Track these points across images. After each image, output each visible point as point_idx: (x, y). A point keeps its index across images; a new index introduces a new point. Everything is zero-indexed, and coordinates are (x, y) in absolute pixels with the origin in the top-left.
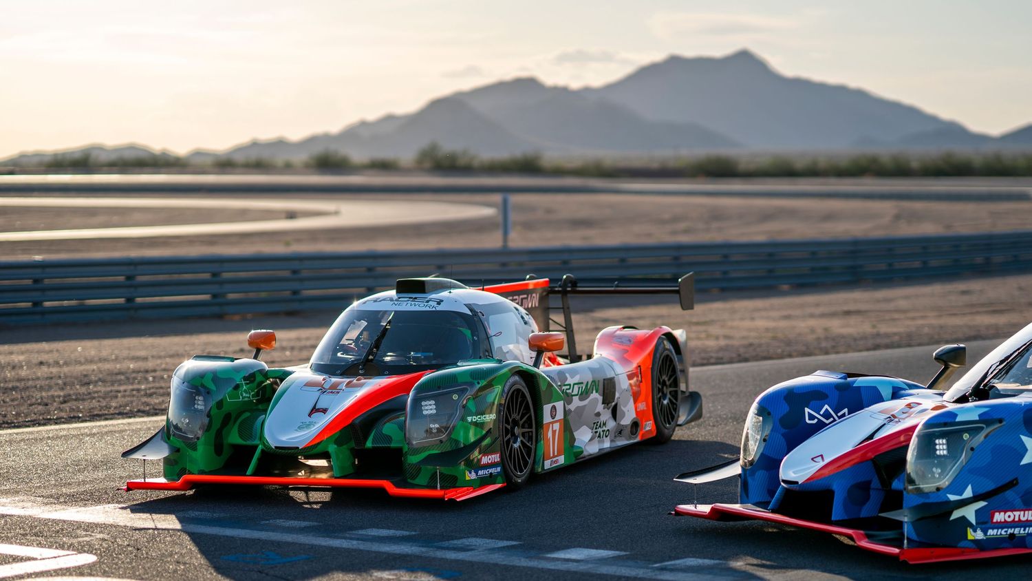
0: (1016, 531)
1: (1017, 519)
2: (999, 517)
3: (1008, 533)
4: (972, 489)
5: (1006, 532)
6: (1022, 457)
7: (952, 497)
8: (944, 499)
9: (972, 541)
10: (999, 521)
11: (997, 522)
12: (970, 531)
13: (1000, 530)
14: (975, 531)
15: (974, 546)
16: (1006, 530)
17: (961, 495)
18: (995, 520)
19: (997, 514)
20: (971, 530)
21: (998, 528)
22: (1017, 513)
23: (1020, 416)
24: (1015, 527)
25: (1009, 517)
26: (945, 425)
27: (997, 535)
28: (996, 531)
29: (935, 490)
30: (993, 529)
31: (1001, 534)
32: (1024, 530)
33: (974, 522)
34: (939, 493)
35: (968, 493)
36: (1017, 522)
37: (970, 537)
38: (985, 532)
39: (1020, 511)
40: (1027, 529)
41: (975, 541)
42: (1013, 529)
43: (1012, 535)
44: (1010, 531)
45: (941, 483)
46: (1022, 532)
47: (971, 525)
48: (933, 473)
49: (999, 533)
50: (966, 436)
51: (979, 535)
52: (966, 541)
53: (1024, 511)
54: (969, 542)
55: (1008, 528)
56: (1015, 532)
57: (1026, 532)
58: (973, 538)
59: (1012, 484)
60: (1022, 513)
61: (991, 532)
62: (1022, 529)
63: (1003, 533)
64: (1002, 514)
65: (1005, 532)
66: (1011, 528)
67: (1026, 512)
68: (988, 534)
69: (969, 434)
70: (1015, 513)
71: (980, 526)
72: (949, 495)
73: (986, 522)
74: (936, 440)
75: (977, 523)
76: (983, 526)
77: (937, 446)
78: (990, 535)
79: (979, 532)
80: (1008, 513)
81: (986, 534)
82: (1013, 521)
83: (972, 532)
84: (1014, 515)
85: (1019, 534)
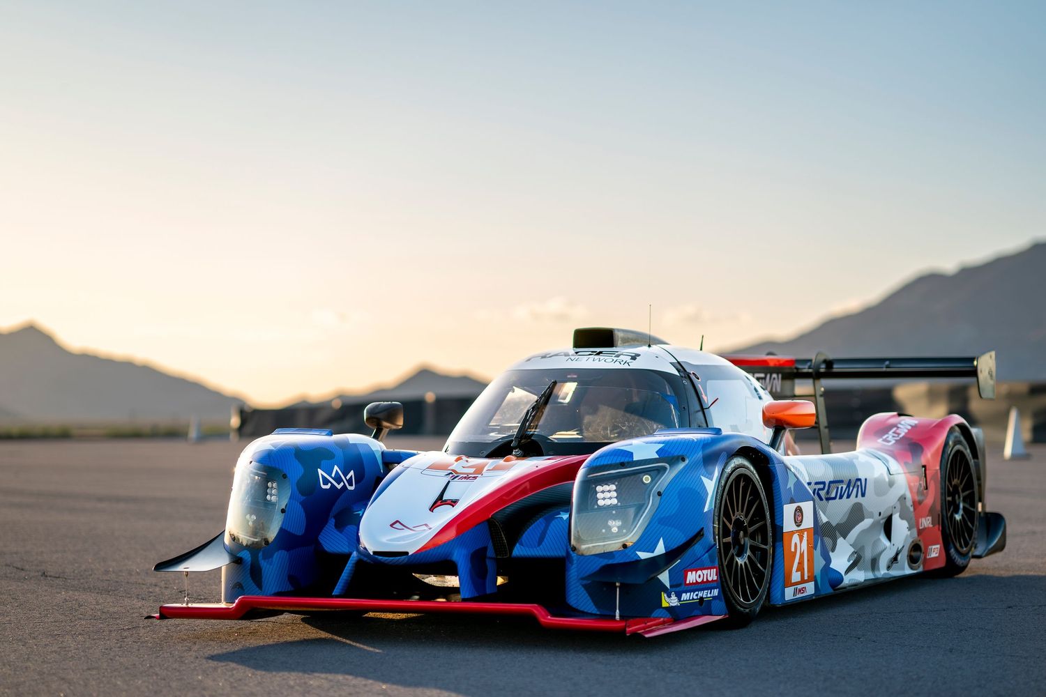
1: (705, 580)
2: (692, 577)
3: (699, 597)
4: (664, 543)
5: (697, 595)
7: (643, 555)
8: (635, 558)
9: (666, 608)
10: (691, 582)
11: (690, 584)
12: (664, 596)
13: (692, 593)
14: (669, 596)
15: (669, 616)
16: (697, 593)
17: (653, 552)
18: (688, 582)
19: (690, 574)
20: (665, 595)
21: (690, 591)
22: (705, 572)
24: (704, 590)
25: (700, 576)
26: (623, 465)
27: (689, 600)
28: (688, 594)
29: (620, 548)
30: (686, 592)
31: (693, 599)
32: (711, 593)
33: (668, 585)
34: (627, 551)
35: (660, 549)
36: (705, 582)
37: (665, 604)
38: (679, 596)
39: (707, 569)
40: (713, 591)
41: (669, 609)
43: (702, 598)
44: (700, 594)
45: (627, 538)
46: (709, 595)
47: (665, 589)
48: (609, 528)
49: (691, 598)
50: (647, 479)
51: (674, 601)
52: (661, 609)
54: (663, 611)
55: (698, 590)
56: (704, 596)
57: (712, 595)
58: (667, 605)
59: (700, 534)
60: (709, 571)
61: (685, 596)
62: (709, 591)
63: (695, 597)
64: (694, 573)
66: (701, 591)
67: (712, 570)
68: (682, 600)
69: (650, 475)
71: (674, 589)
72: (639, 553)
73: (679, 585)
74: (599, 488)
75: (671, 586)
76: (678, 589)
77: (599, 495)
78: (684, 601)
79: (673, 597)
80: (699, 572)
81: (680, 600)
82: (703, 581)
83: (666, 597)
84: (703, 575)
85: (707, 597)
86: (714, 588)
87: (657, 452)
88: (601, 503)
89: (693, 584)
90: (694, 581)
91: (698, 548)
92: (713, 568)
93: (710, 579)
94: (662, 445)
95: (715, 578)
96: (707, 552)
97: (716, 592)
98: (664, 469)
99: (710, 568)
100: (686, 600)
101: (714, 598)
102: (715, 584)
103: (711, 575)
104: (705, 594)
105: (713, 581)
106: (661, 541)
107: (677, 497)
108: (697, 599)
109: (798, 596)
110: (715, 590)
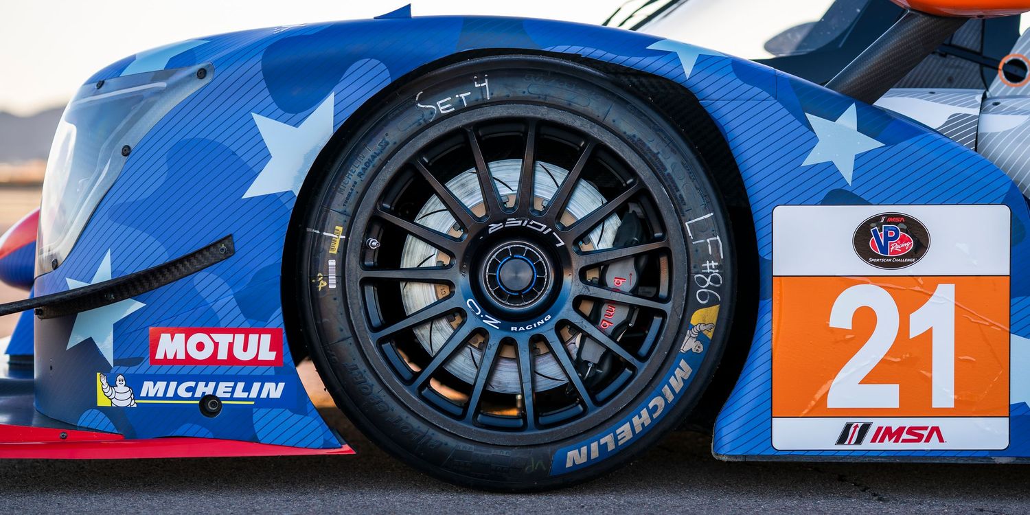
0: (223, 390)
1: (223, 355)
2: (171, 346)
3: (198, 394)
4: (112, 264)
5: (191, 390)
6: (251, 176)
9: (104, 409)
10: (170, 356)
11: (165, 361)
12: (101, 381)
13: (173, 384)
14: (112, 384)
15: (111, 428)
16: (192, 384)
17: (89, 281)
18: (159, 355)
19: (165, 338)
20: (104, 381)
21: (168, 379)
22: (224, 339)
23: (255, 65)
24: (218, 379)
25: (200, 347)
27: (164, 398)
28: (161, 385)
30: (155, 379)
31: (176, 397)
32: (247, 389)
33: (110, 358)
35: (103, 274)
36: (222, 362)
37: (102, 401)
38: (135, 385)
39: (234, 331)
40: (256, 386)
41: (112, 412)
42: (212, 385)
43: (209, 401)
44: (203, 389)
47: (104, 367)
49: (170, 394)
51: (122, 396)
52: (96, 411)
53: (247, 333)
54: (102, 415)
55: (197, 379)
56: (219, 394)
57: (254, 394)
58: (106, 403)
60: (240, 338)
61: (148, 388)
62: (241, 385)
63: (182, 392)
64: (180, 337)
65: (188, 389)
66: (207, 380)
67: (253, 338)
68: (143, 394)
70: (216, 337)
71: (123, 369)
72: (68, 279)
73: (137, 361)
75: (116, 362)
76: (132, 370)
78: (147, 398)
79: (121, 387)
80: (198, 337)
81: (136, 394)
82: (213, 359)
83: (106, 386)
84: (216, 345)
85: (232, 398)
86: (262, 380)
89: (175, 361)
90: (181, 356)
92: (262, 334)
95: (268, 357)
97: (271, 390)
100: (155, 398)
101: (262, 403)
104: (226, 391)
105: (255, 361)
106: (107, 259)
107: (164, 159)
108: (192, 398)
109: (867, 444)
110: (269, 386)
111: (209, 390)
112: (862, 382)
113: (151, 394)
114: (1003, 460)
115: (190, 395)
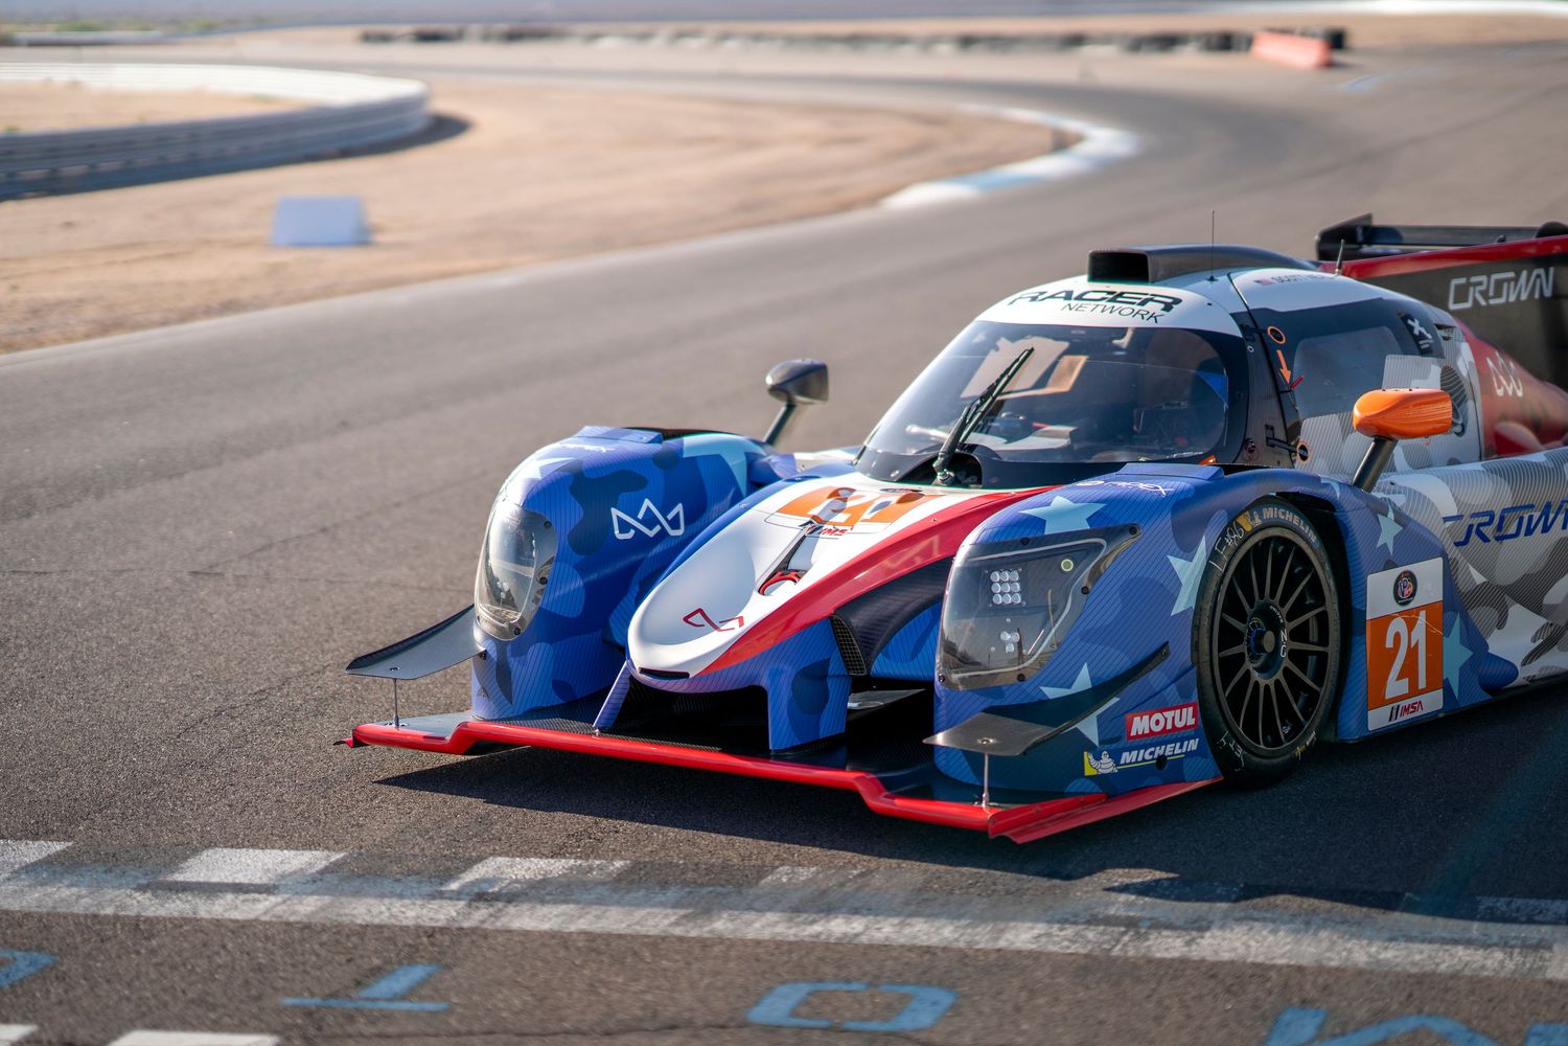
0: (1169, 750)
1: (1169, 727)
2: (1140, 725)
3: (1156, 756)
4: (1090, 672)
7: (1052, 693)
8: (1039, 697)
9: (1091, 778)
10: (1140, 733)
11: (1137, 736)
12: (1088, 757)
13: (1142, 751)
14: (1098, 758)
15: (1097, 789)
16: (1152, 749)
17: (1069, 687)
18: (1133, 733)
19: (1137, 719)
20: (1091, 757)
21: (1138, 748)
22: (1169, 714)
24: (1166, 743)
25: (1157, 722)
26: (1025, 543)
27: (1137, 762)
28: (1135, 753)
29: (1014, 679)
30: (1130, 750)
31: (1144, 760)
32: (1181, 747)
33: (1096, 741)
34: (1025, 685)
35: (1083, 681)
36: (1169, 732)
37: (1089, 771)
38: (1116, 756)
39: (1175, 708)
40: (1185, 744)
41: (1098, 779)
42: (1163, 748)
43: (1162, 759)
44: (1159, 751)
45: (1026, 662)
46: (1177, 751)
47: (1090, 747)
48: (1004, 644)
49: (1140, 759)
50: (1067, 565)
51: (1106, 765)
52: (1083, 780)
54: (1089, 781)
55: (1155, 745)
56: (1167, 753)
57: (1184, 750)
58: (1094, 772)
59: (1160, 653)
60: (1178, 711)
61: (1126, 757)
62: (1178, 744)
63: (1148, 757)
64: (1146, 718)
65: (1152, 753)
66: (1161, 745)
67: (1185, 710)
68: (1122, 762)
69: (1073, 559)
70: (1166, 714)
71: (1107, 746)
72: (1044, 689)
73: (1117, 740)
74: (996, 576)
75: (1100, 743)
76: (1114, 746)
77: (997, 588)
78: (1125, 764)
79: (1106, 759)
80: (1157, 716)
81: (1117, 763)
82: (1164, 730)
83: (1092, 760)
84: (1166, 719)
85: (1173, 755)
86: (1189, 738)
87: (1088, 520)
88: (999, 600)
89: (1143, 735)
90: (1147, 731)
91: (1156, 677)
92: (1187, 706)
93: (1179, 724)
94: (1102, 506)
95: (1191, 722)
96: (1174, 681)
97: (1193, 745)
98: (1100, 546)
99: (1181, 707)
100: (1131, 763)
101: (1189, 754)
102: (1191, 732)
103: (1186, 717)
104: (1171, 750)
105: (1186, 727)
106: (1085, 670)
107: (1118, 594)
108: (1153, 759)
109: (1400, 719)
110: (1192, 741)
111: (1161, 753)
112: (1398, 679)
113: (1128, 761)
114: (1441, 715)
115: (1151, 757)
